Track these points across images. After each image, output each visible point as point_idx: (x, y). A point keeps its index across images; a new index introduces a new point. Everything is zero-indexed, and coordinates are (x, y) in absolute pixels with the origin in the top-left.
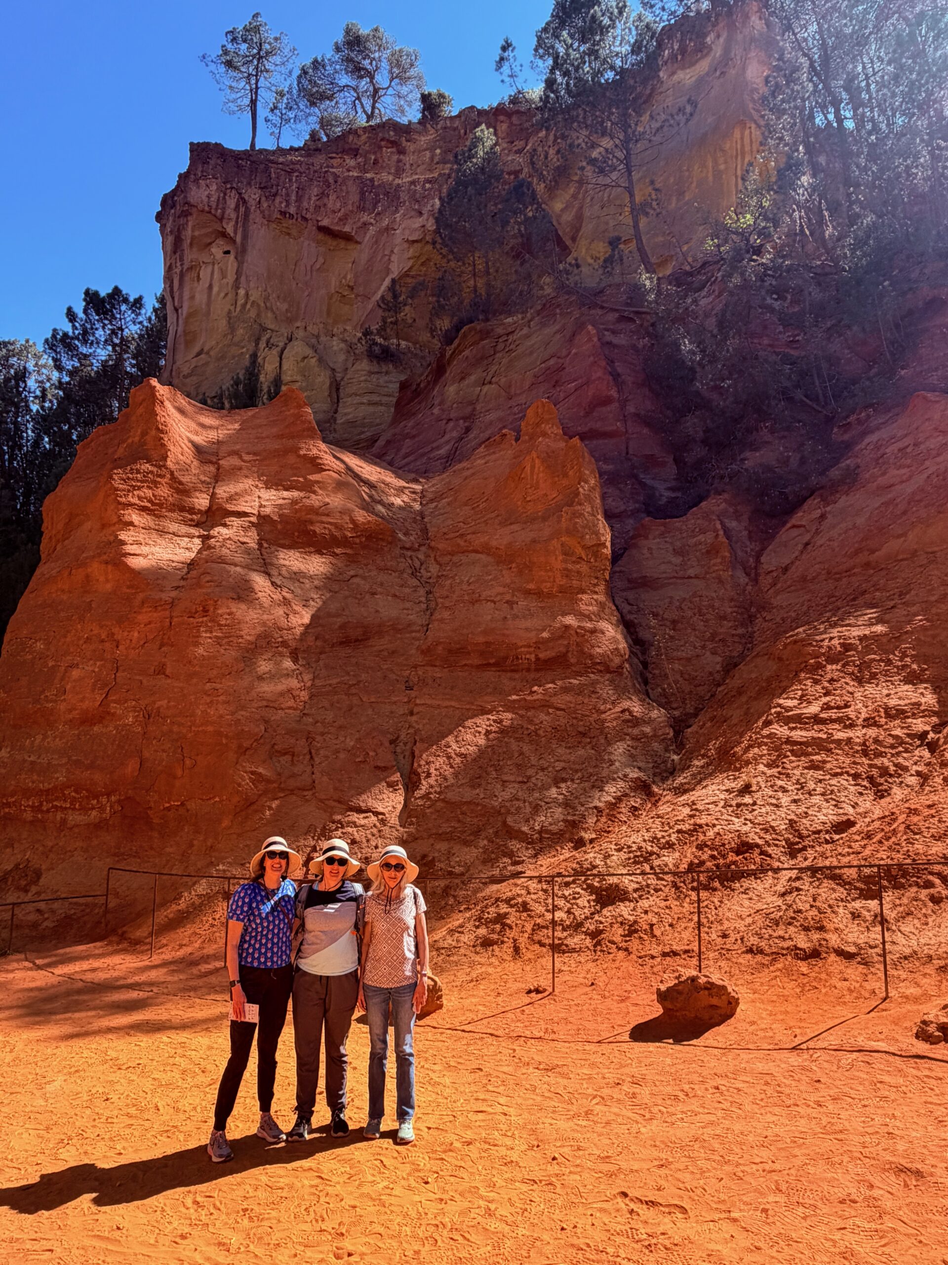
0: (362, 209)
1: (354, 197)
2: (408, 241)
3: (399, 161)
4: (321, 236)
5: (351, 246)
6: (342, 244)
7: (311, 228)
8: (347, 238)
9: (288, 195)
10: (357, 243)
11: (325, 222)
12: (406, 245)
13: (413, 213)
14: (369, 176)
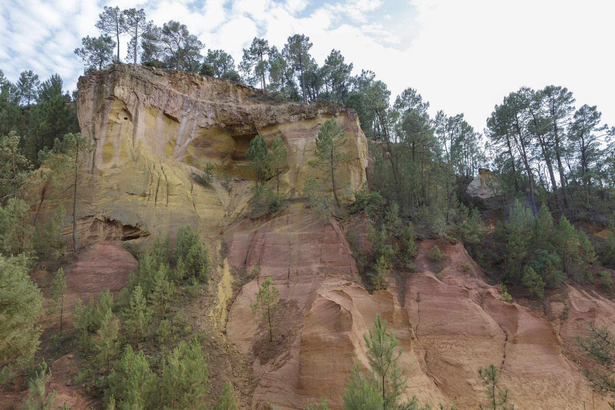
0: (182, 109)
1: (181, 104)
2: (200, 127)
3: (197, 91)
4: (164, 117)
5: (177, 123)
6: (172, 122)
7: (161, 112)
8: (175, 120)
9: (155, 98)
10: (178, 122)
11: (168, 112)
12: (198, 128)
13: (203, 116)
14: (186, 95)
